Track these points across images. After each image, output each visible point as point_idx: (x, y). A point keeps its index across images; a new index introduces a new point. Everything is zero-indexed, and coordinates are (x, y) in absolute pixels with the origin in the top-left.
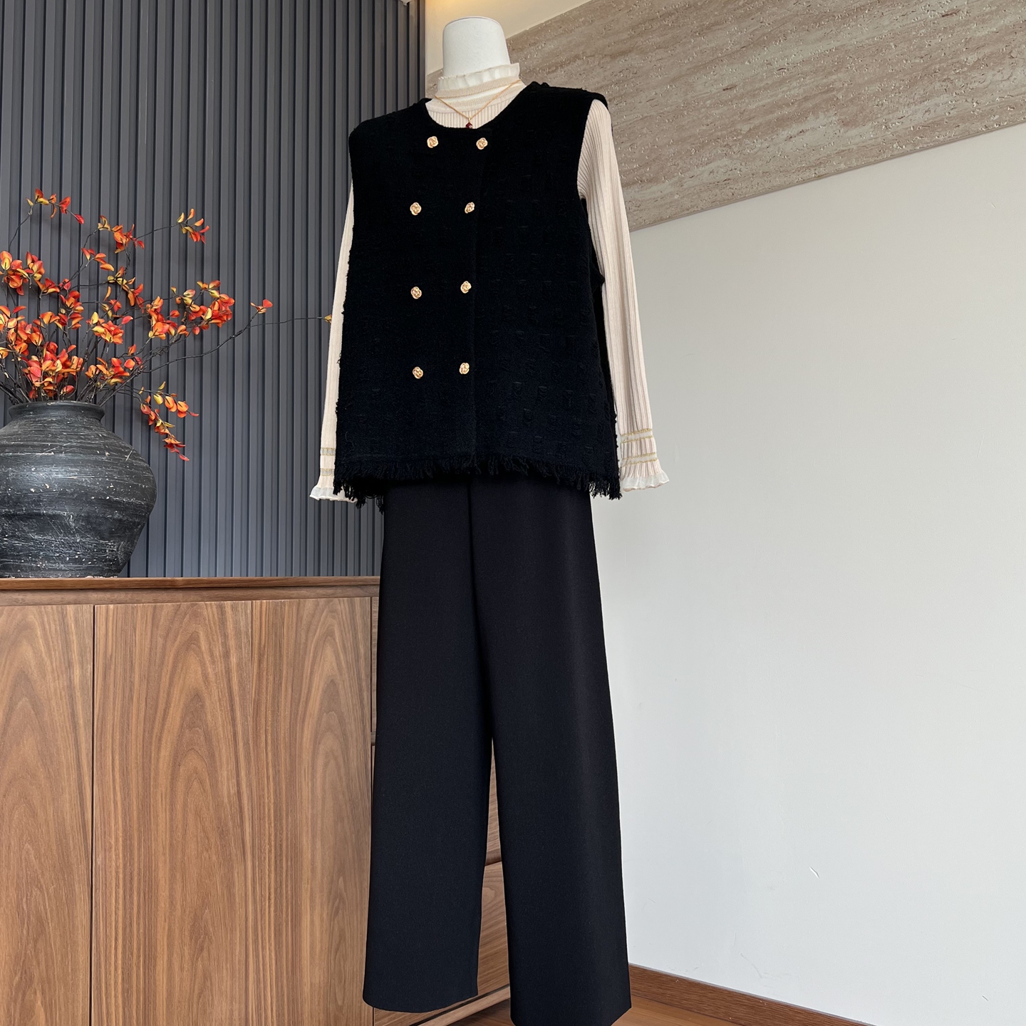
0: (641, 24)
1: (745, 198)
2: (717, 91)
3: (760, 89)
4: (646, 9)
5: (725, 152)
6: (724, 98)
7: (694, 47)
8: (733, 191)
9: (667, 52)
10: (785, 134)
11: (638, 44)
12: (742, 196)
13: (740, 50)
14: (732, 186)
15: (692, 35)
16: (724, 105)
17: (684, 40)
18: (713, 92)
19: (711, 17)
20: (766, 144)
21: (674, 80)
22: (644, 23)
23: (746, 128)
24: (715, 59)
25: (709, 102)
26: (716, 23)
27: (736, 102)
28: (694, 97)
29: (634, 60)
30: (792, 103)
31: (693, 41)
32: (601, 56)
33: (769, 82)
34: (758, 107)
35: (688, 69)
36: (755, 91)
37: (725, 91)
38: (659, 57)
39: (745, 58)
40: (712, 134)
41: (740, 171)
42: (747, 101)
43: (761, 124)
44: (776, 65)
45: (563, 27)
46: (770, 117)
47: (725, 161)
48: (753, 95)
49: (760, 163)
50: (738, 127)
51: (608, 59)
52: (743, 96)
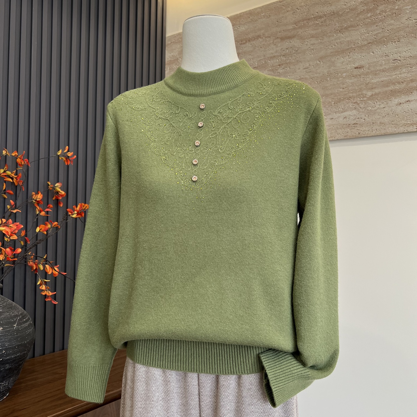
0: (301, 21)
1: (367, 137)
2: (351, 68)
3: (380, 70)
4: (305, 12)
5: (354, 107)
6: (355, 73)
7: (336, 39)
8: (359, 131)
9: (318, 40)
10: (396, 101)
11: (298, 33)
12: (366, 136)
13: (367, 45)
14: (358, 128)
15: (335, 32)
16: (355, 78)
17: (329, 34)
18: (348, 69)
19: (348, 22)
20: (382, 106)
21: (321, 58)
22: (303, 20)
23: (369, 93)
24: (350, 48)
25: (345, 74)
26: (352, 26)
27: (363, 76)
28: (334, 70)
29: (296, 43)
30: (402, 82)
31: (335, 35)
32: (274, 38)
33: (386, 67)
34: (378, 82)
35: (331, 52)
36: (376, 71)
37: (356, 69)
38: (312, 42)
39: (371, 50)
40: (346, 94)
41: (364, 120)
42: (371, 77)
43: (380, 93)
44: (391, 57)
45: (251, 18)
46: (387, 89)
47: (354, 112)
48: (375, 74)
49: (379, 117)
50: (364, 92)
51: (279, 40)
52: (367, 74)
